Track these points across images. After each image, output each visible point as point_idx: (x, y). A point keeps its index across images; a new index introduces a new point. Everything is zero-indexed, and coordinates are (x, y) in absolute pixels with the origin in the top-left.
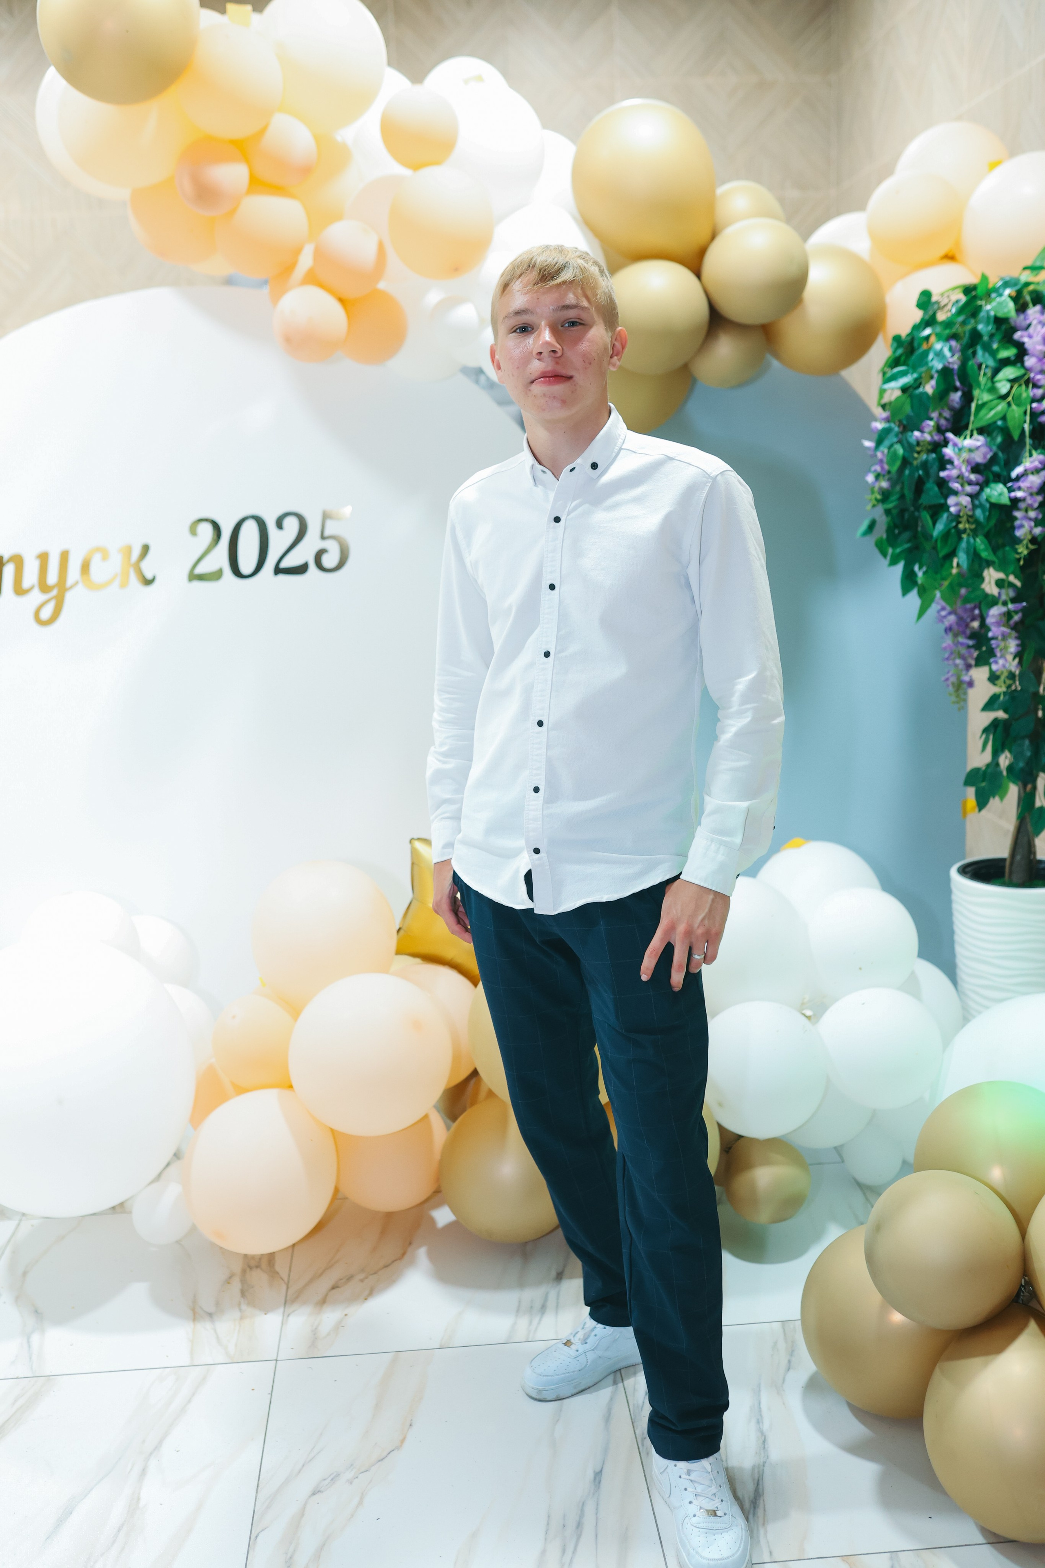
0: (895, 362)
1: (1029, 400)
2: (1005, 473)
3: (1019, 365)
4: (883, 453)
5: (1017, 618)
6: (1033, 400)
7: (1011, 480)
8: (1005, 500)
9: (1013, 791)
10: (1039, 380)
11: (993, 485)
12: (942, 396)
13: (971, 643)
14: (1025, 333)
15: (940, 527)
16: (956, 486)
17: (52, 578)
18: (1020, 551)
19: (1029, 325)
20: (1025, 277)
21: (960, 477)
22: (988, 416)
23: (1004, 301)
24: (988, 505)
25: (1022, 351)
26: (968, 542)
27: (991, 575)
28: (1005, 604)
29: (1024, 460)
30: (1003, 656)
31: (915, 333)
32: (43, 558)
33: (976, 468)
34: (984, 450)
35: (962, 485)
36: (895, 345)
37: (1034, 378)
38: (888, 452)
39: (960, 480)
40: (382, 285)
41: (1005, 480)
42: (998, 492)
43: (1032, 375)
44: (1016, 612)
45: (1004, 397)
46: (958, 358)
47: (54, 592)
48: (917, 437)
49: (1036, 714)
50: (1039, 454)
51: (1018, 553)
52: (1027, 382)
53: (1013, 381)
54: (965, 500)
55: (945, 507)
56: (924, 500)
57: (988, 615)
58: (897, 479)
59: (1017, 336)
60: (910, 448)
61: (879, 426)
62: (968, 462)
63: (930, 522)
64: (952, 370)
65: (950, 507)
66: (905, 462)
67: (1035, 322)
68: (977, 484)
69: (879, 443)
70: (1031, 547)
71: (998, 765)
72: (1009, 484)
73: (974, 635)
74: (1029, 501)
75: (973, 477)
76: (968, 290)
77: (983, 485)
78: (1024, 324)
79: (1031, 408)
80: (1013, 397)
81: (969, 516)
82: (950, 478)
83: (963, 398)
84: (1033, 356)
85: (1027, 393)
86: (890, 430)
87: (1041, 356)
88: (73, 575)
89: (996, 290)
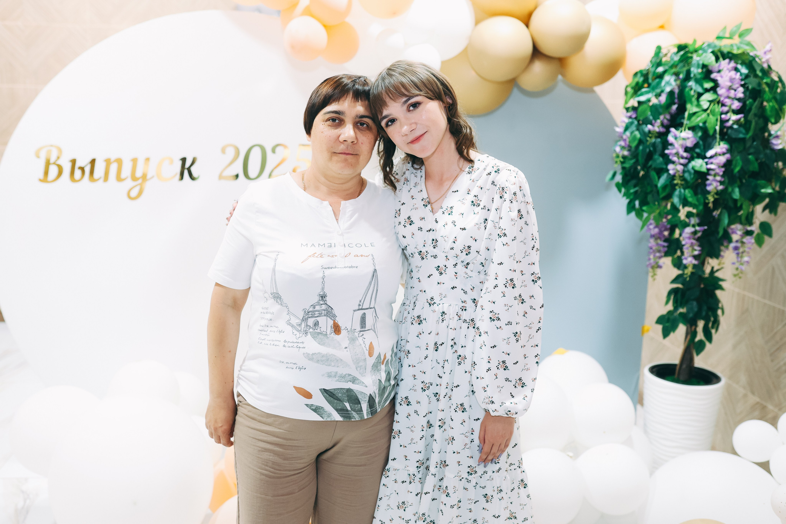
1: (719, 113)
2: (703, 154)
3: (713, 92)
4: (627, 136)
5: (699, 234)
6: (722, 113)
7: (706, 158)
8: (704, 169)
9: (682, 329)
10: (726, 102)
11: (696, 160)
12: (668, 106)
13: (664, 244)
14: (719, 74)
15: (662, 181)
16: (675, 159)
17: (139, 173)
18: (709, 198)
19: (719, 71)
20: (716, 43)
21: (677, 154)
22: (698, 120)
23: (709, 55)
24: (692, 171)
25: (716, 85)
26: (680, 192)
28: (694, 226)
29: (715, 147)
30: (689, 256)
31: (651, 70)
32: (135, 161)
33: (686, 150)
34: (692, 139)
35: (678, 158)
37: (723, 101)
38: (630, 135)
39: (677, 156)
40: (349, 20)
41: (704, 157)
42: (698, 164)
43: (722, 99)
44: (699, 231)
45: (705, 110)
46: (678, 86)
47: (140, 181)
48: (649, 129)
49: (700, 285)
50: (724, 144)
51: (708, 200)
52: (718, 103)
53: (711, 102)
54: (680, 168)
55: (668, 170)
56: (651, 163)
57: (683, 232)
58: (634, 151)
59: (713, 76)
60: (645, 135)
61: (625, 120)
62: (682, 146)
63: (656, 177)
64: (675, 93)
65: (670, 170)
66: (640, 142)
67: (725, 69)
68: (686, 158)
69: (626, 129)
70: (716, 196)
71: (675, 314)
72: (706, 160)
74: (717, 171)
75: (685, 155)
76: (681, 48)
77: (691, 159)
78: (717, 69)
79: (721, 118)
80: (711, 111)
81: (680, 177)
82: (670, 154)
83: (677, 108)
84: (722, 88)
85: (718, 109)
86: (632, 123)
87: (728, 88)
88: (152, 172)
89: (703, 49)
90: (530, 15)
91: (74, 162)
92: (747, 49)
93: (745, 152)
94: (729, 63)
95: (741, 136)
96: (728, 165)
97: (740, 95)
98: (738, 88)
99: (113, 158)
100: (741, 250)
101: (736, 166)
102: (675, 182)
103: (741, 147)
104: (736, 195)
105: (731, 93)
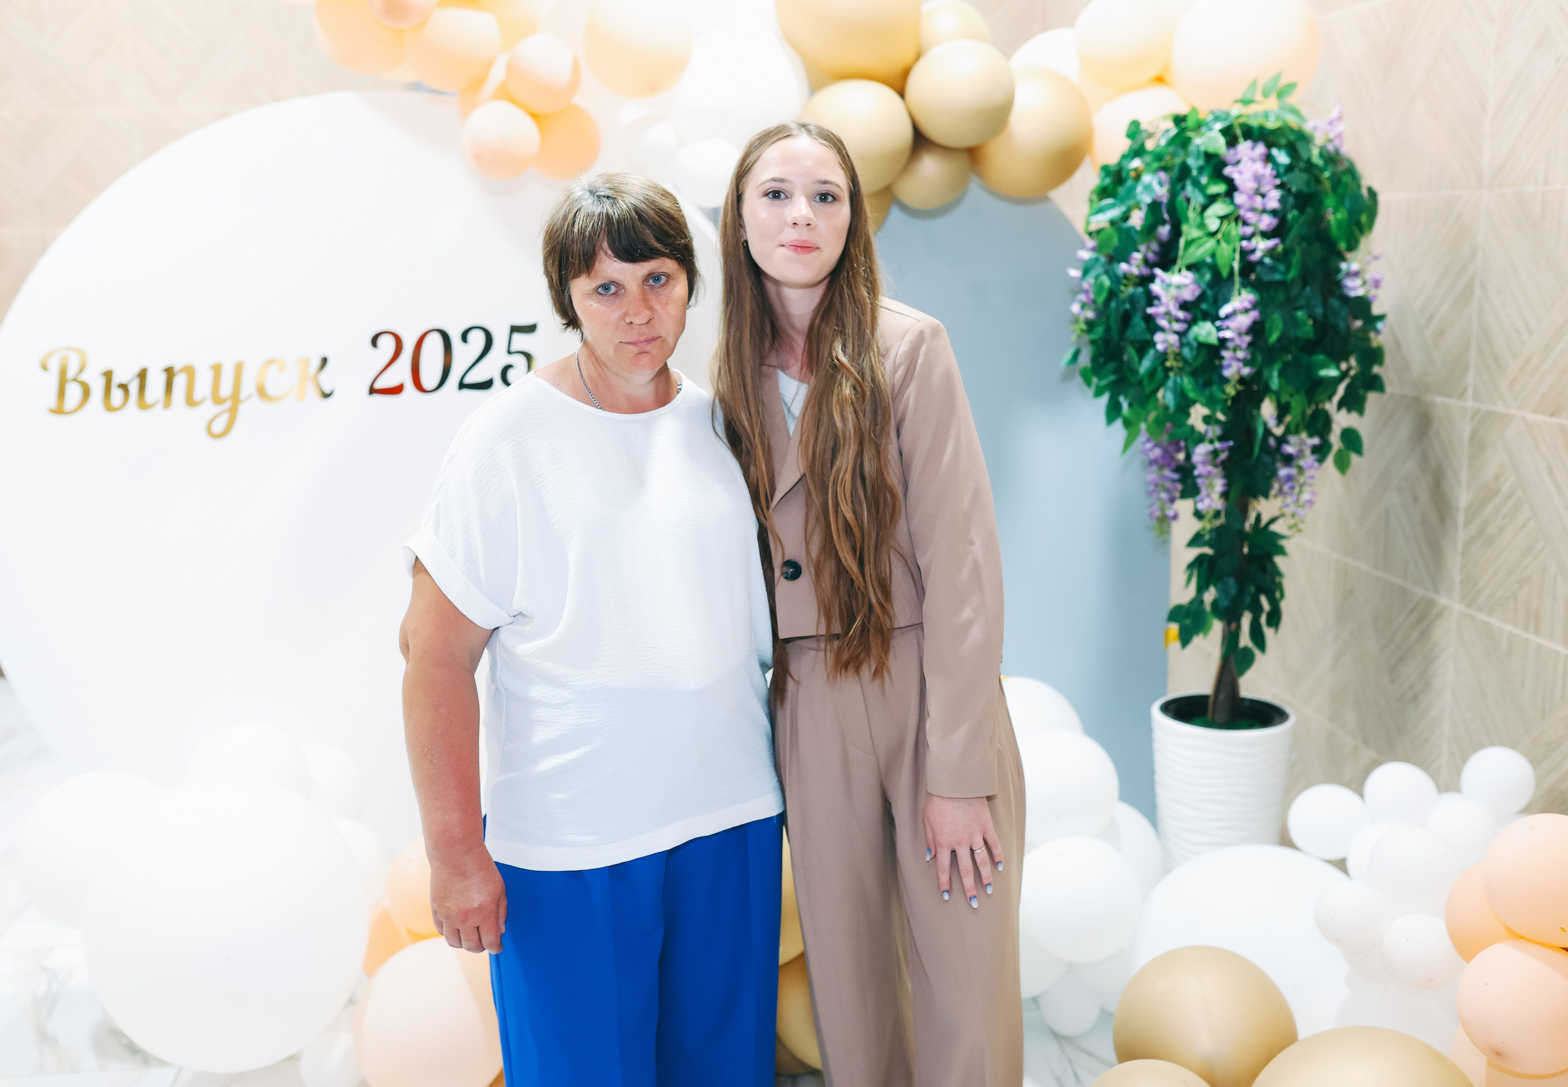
0: (1104, 192)
1: (1238, 238)
2: (1213, 312)
3: (1227, 200)
4: (1089, 284)
5: (1223, 456)
6: (1243, 238)
7: (1218, 318)
8: (1213, 340)
9: (1217, 627)
10: (1249, 218)
11: (1201, 324)
12: (1150, 229)
13: (1175, 476)
14: (1235, 169)
15: (1146, 365)
16: (1163, 323)
17: (226, 390)
18: (1228, 391)
19: (1238, 162)
20: (1236, 110)
21: (1168, 313)
22: (1197, 253)
23: (1215, 135)
24: (1195, 344)
25: (1232, 188)
26: (1175, 381)
27: (1198, 413)
28: (1211, 442)
29: (1232, 298)
30: (1208, 496)
31: (1124, 163)
32: (217, 369)
33: (1184, 306)
34: (1193, 287)
35: (1170, 323)
36: (1103, 174)
37: (1243, 215)
38: (1095, 282)
39: (1167, 317)
40: (576, 100)
41: (1214, 318)
42: (1205, 331)
43: (1242, 212)
44: (1223, 451)
45: (1213, 234)
46: (1167, 190)
47: (228, 405)
48: (1123, 269)
49: (1241, 547)
50: (1248, 293)
51: (1227, 394)
52: (1237, 219)
53: (1223, 218)
54: (1173, 339)
55: (1153, 344)
56: (1130, 334)
57: (1193, 452)
58: (1103, 311)
59: (1228, 171)
60: (1118, 280)
61: (1086, 255)
62: (1176, 299)
63: (1136, 358)
64: (1161, 203)
65: (1157, 343)
66: (1112, 294)
67: (1245, 158)
68: (1184, 321)
69: (1086, 272)
70: (1239, 387)
71: (1202, 602)
72: (1218, 323)
73: (1178, 469)
74: (1238, 341)
75: (1181, 314)
76: (1179, 120)
77: (1191, 323)
78: (1234, 160)
79: (1241, 246)
80: (1222, 235)
81: (1176, 354)
82: (1157, 315)
83: (1170, 232)
84: (1243, 193)
85: (1238, 230)
86: (1097, 260)
87: (1251, 193)
88: (248, 387)
89: (1206, 124)
90: (906, 73)
91: (108, 375)
92: (1292, 121)
93: (1290, 306)
94: (1253, 148)
95: (1278, 277)
96: (1257, 330)
97: (1273, 203)
98: (1269, 191)
99: (177, 366)
100: (1298, 481)
101: (1271, 333)
102: (1168, 364)
103: (1281, 296)
104: (1275, 383)
105: (1258, 202)
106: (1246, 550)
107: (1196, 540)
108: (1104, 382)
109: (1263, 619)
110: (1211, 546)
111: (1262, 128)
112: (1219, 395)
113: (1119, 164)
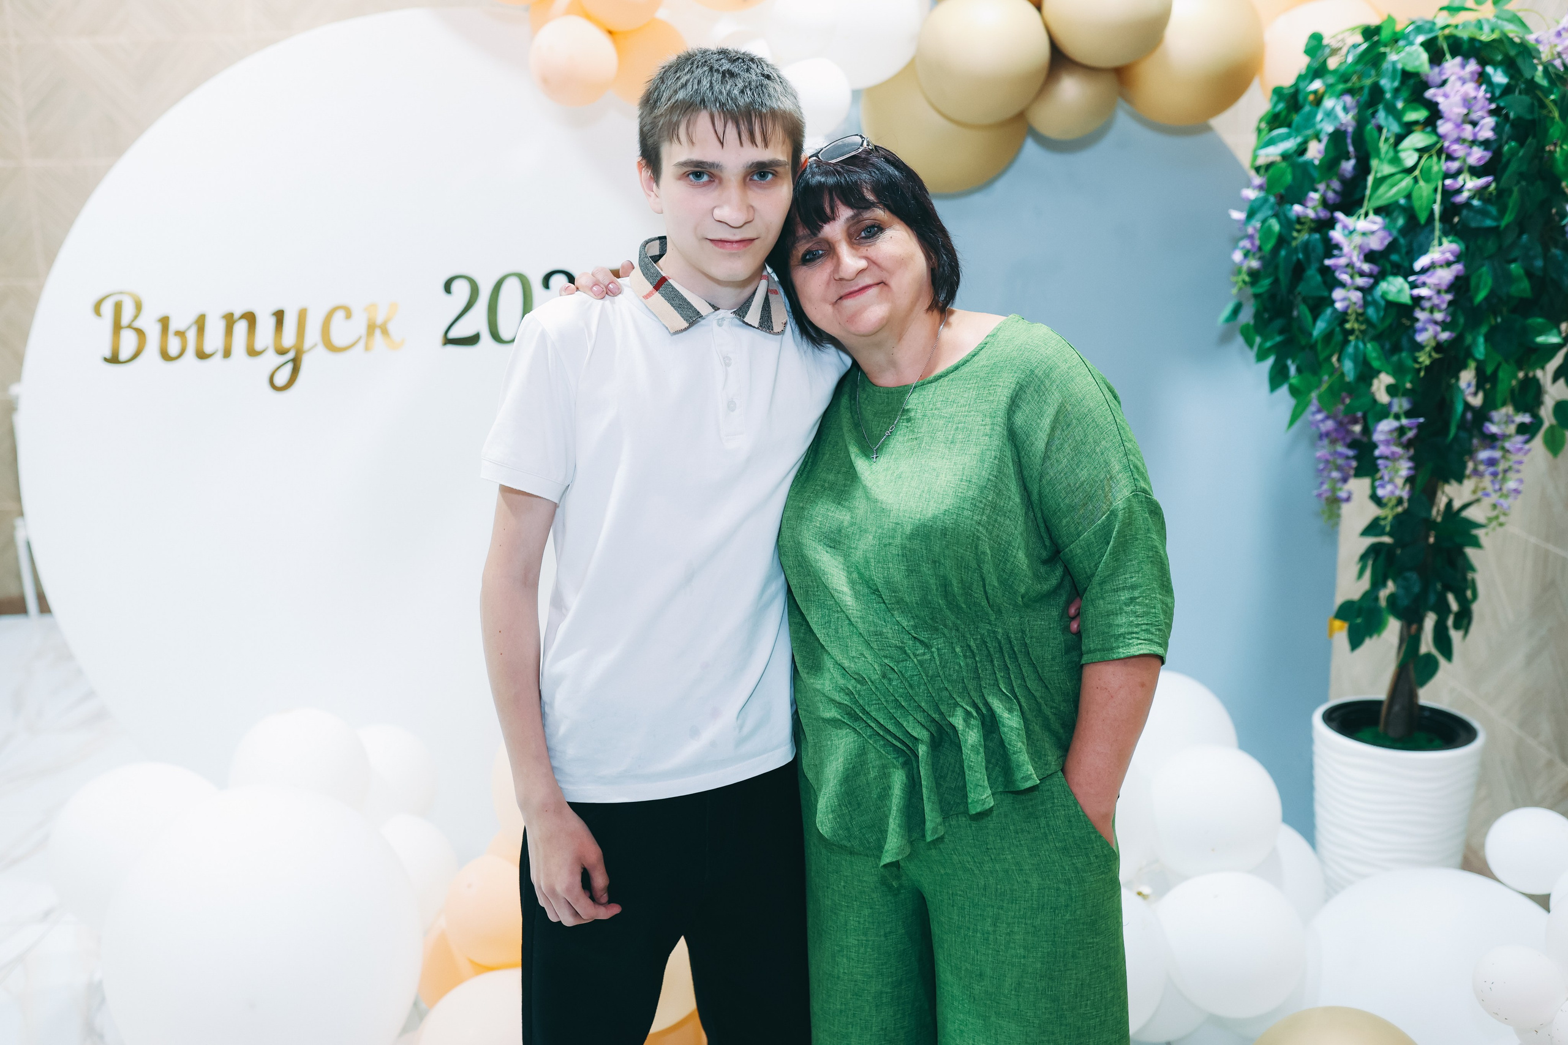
0: (1275, 121)
1: (1441, 175)
2: (1406, 264)
3: (1429, 129)
4: (1255, 228)
5: (1410, 434)
6: (1447, 175)
7: (1413, 273)
8: (1405, 299)
9: (1393, 627)
10: (1455, 151)
11: (1391, 279)
12: (1331, 164)
13: (1351, 453)
14: (1441, 91)
15: (1320, 327)
16: (1345, 277)
17: (289, 339)
18: (1421, 360)
19: (1444, 83)
20: (1442, 19)
21: (1350, 265)
22: (1388, 194)
23: (1416, 50)
24: (1383, 303)
25: (1435, 114)
26: (1356, 347)
27: (1382, 382)
28: (1397, 417)
29: (1431, 249)
30: (1391, 481)
31: (1301, 85)
32: (279, 316)
33: (1370, 256)
34: (1381, 234)
35: (1352, 277)
36: (1275, 98)
37: (1448, 147)
38: (1262, 226)
39: (1349, 270)
41: (1406, 271)
42: (1395, 288)
43: (1446, 144)
44: (1410, 428)
45: (1410, 171)
46: (1353, 117)
47: (291, 355)
48: (1297, 212)
49: (1427, 537)
50: (1451, 242)
51: (1420, 363)
52: (1440, 152)
53: (1421, 151)
54: (1356, 296)
55: (1332, 302)
56: (1301, 288)
57: (1375, 430)
58: (1270, 261)
59: (1429, 94)
60: (1291, 224)
61: (1251, 194)
63: (1309, 317)
64: (1345, 132)
65: (1336, 301)
66: (1282, 241)
67: (1452, 78)
68: (1370, 275)
69: (1251, 215)
70: (1435, 356)
71: (1376, 597)
72: (1411, 278)
73: (1353, 445)
74: (1436, 301)
75: (1366, 267)
76: (1370, 33)
77: (1378, 278)
78: (1438, 80)
79: (1443, 185)
80: (1421, 171)
81: (1358, 315)
82: (1337, 267)
83: (1355, 168)
84: (1448, 120)
85: (1439, 166)
86: (1264, 200)
87: (1459, 121)
88: (313, 334)
89: (1405, 37)
91: (164, 322)
92: (1513, 31)
93: (1503, 256)
94: (1463, 66)
95: (1489, 223)
96: (1459, 287)
97: (1486, 132)
98: (1483, 118)
99: (238, 312)
100: (1501, 466)
101: (1477, 289)
102: (1348, 326)
103: (1491, 246)
104: (1480, 349)
105: (1468, 131)
106: (1432, 540)
107: (1373, 528)
108: (1268, 344)
109: (1450, 622)
110: (1390, 534)
111: (1472, 40)
112: (1409, 362)
113: (1296, 85)
